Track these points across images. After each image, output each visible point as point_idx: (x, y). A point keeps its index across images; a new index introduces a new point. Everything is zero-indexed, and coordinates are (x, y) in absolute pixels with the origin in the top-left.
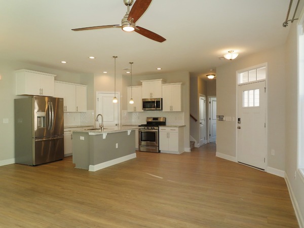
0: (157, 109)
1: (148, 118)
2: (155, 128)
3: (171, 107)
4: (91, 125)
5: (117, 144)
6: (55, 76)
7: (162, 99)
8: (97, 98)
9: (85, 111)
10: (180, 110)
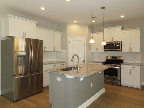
0: (118, 50)
1: (107, 57)
2: (117, 65)
3: (130, 49)
4: (64, 61)
5: (92, 84)
6: (37, 22)
7: (121, 42)
8: (69, 41)
9: (60, 50)
10: (140, 51)
